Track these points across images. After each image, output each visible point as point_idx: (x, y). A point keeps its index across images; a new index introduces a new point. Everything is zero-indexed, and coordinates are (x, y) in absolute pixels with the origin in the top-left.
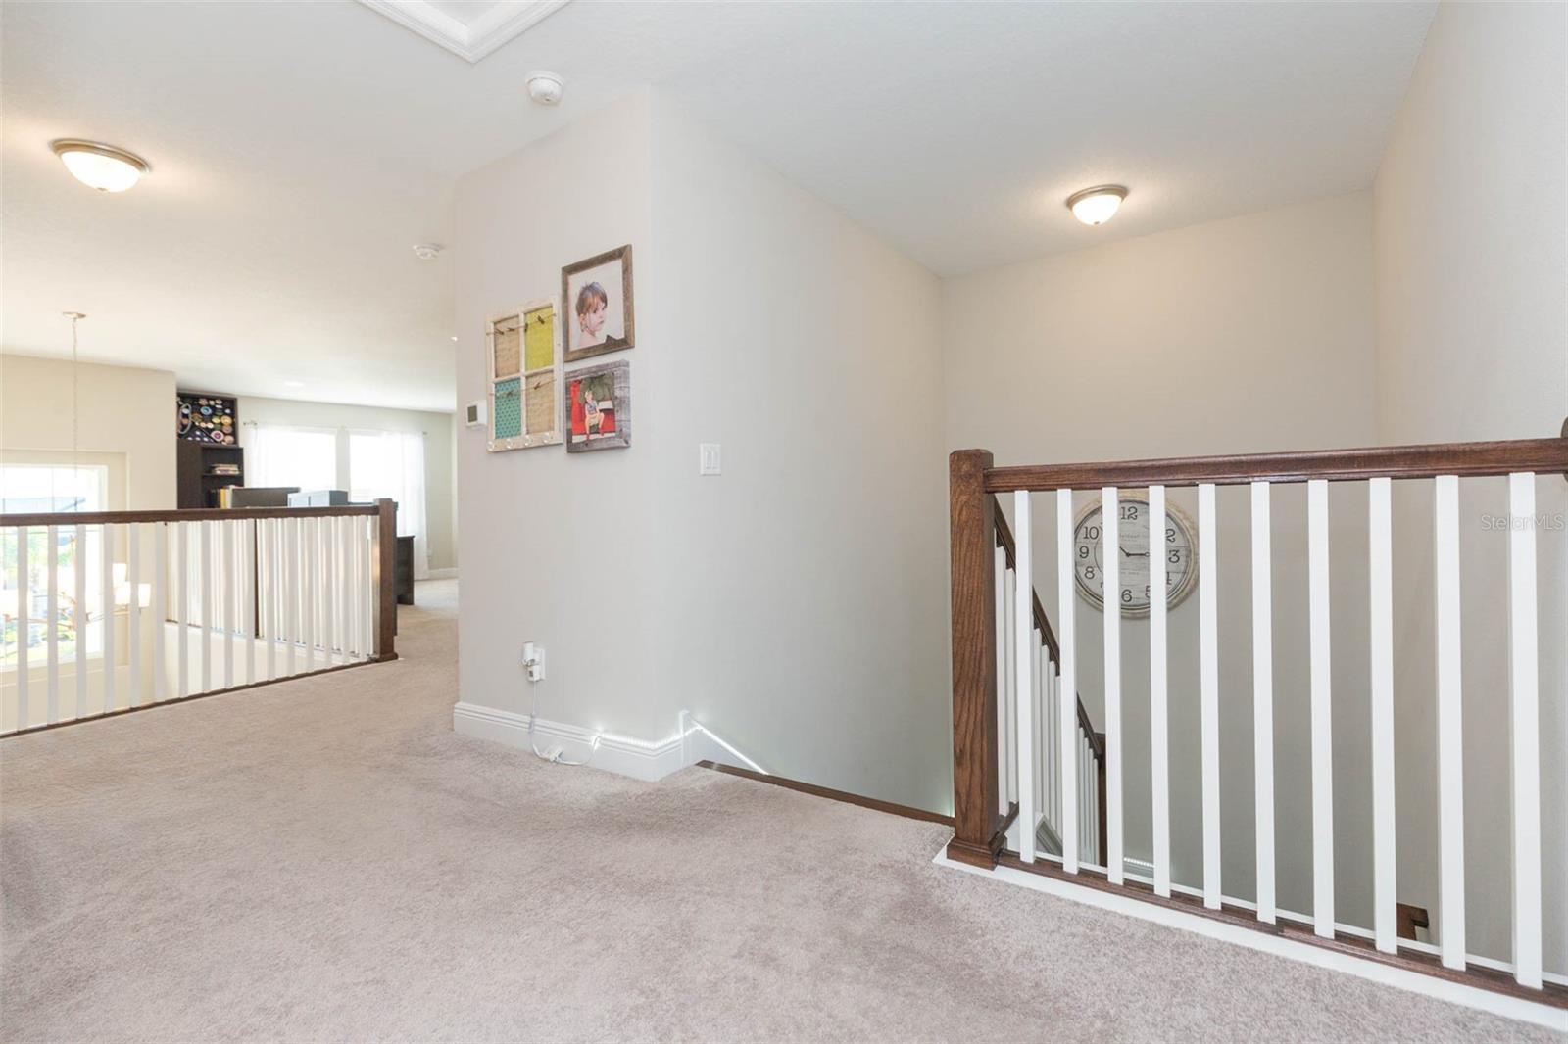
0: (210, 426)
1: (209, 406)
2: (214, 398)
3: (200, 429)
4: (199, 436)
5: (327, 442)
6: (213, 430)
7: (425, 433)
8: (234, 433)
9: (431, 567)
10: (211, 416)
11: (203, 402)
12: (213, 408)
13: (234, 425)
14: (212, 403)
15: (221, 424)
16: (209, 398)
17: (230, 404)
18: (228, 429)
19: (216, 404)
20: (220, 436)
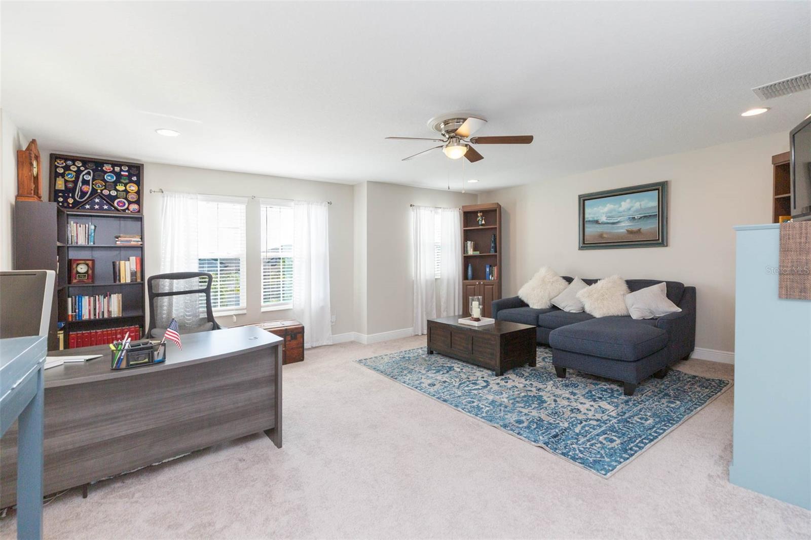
0: (114, 193)
1: (113, 172)
2: (120, 164)
3: (101, 196)
4: (98, 204)
5: (236, 212)
6: (116, 197)
7: (330, 203)
8: (138, 202)
9: (334, 331)
10: (116, 183)
11: (107, 168)
12: (118, 175)
13: (138, 193)
14: (117, 169)
15: (126, 191)
16: (114, 164)
17: (135, 171)
18: (132, 197)
19: (121, 170)
20: (124, 204)
